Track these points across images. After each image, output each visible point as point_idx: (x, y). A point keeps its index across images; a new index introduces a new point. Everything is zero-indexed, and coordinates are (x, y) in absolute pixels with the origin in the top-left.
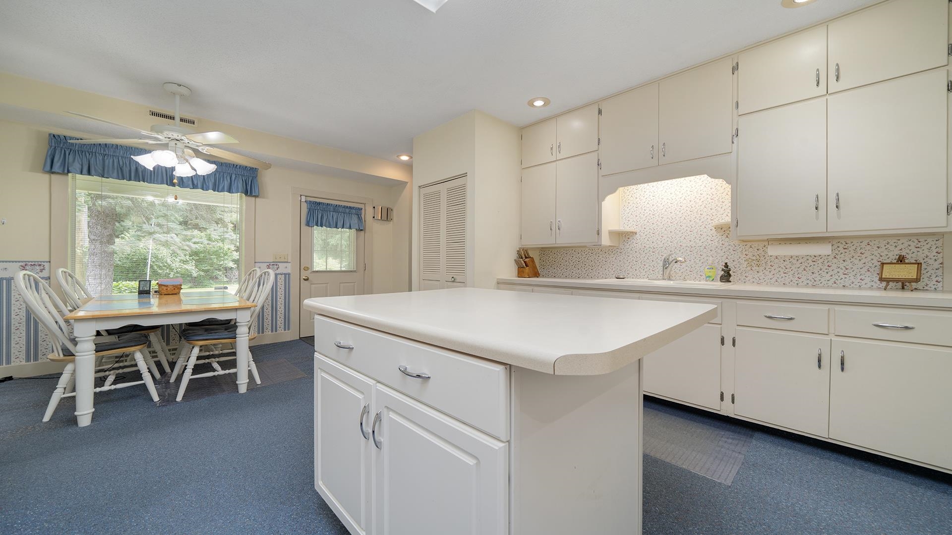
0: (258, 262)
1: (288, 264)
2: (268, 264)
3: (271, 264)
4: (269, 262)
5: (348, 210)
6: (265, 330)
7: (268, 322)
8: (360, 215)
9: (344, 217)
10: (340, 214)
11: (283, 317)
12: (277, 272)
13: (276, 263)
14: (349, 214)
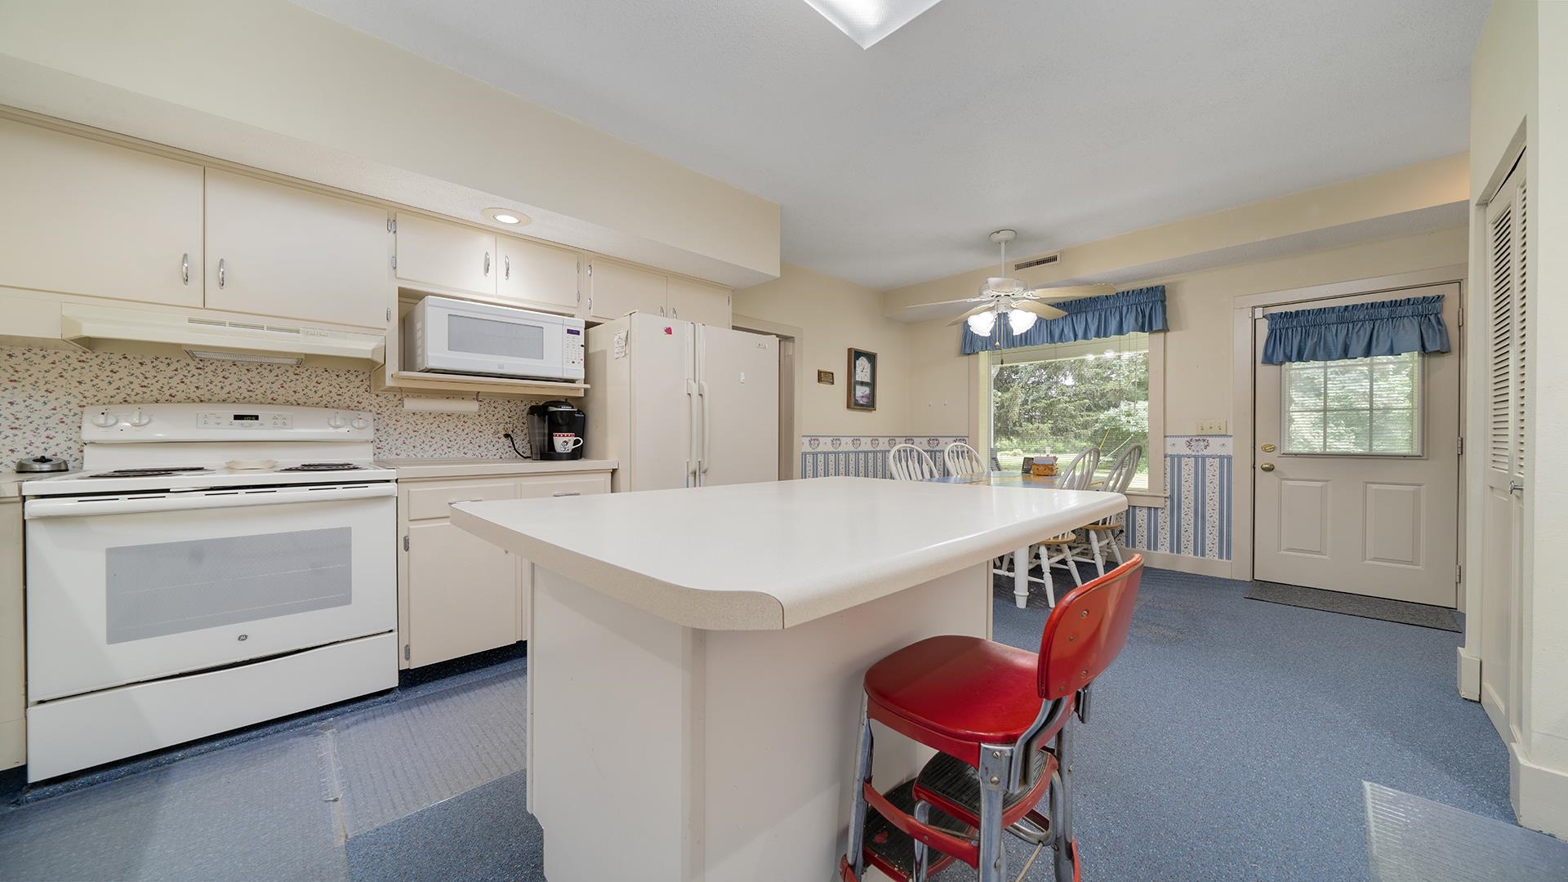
0: (1171, 436)
1: (1226, 439)
2: (1188, 439)
3: (1194, 438)
4: (1189, 436)
5: (1385, 312)
6: (1182, 548)
7: (1188, 536)
8: (1436, 314)
9: (1373, 329)
10: (1360, 324)
11: (1216, 533)
12: (1206, 452)
13: (1203, 438)
14: (1390, 320)
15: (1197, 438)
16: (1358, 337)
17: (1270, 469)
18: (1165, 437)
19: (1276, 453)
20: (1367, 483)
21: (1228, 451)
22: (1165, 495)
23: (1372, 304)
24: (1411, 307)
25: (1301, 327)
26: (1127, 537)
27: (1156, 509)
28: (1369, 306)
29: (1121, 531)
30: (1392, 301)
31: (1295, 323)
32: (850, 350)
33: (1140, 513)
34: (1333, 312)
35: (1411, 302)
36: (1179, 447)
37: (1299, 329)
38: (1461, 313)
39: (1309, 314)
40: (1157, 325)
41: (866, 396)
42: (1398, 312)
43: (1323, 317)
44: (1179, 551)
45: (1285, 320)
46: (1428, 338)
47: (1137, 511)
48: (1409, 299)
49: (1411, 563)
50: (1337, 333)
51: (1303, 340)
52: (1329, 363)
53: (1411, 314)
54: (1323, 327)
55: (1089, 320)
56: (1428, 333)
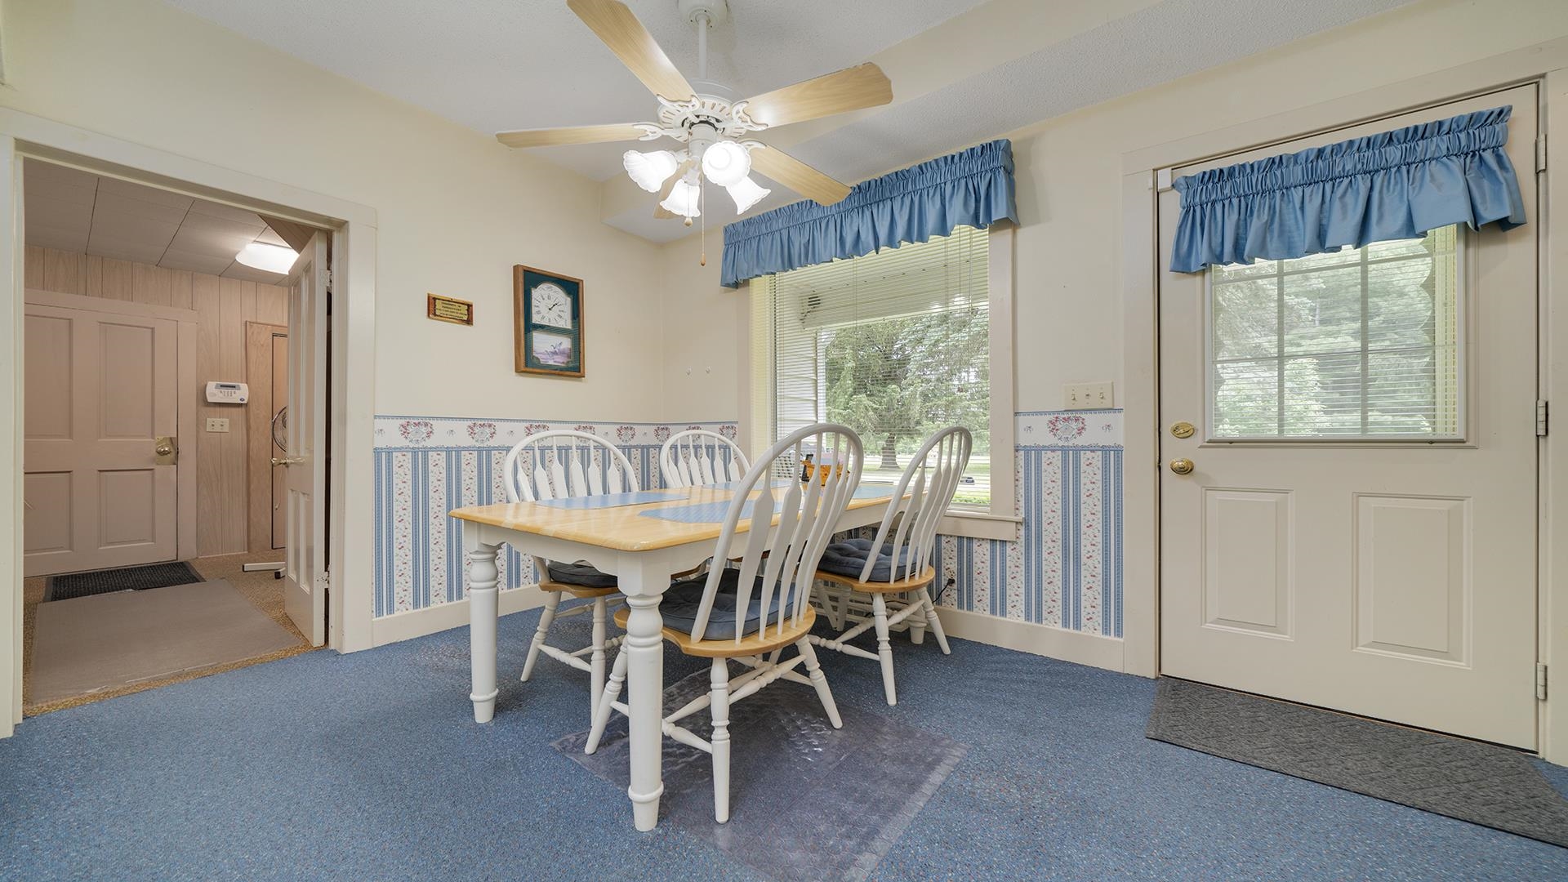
0: (1028, 414)
1: (1113, 415)
3: (1061, 416)
4: (1054, 412)
5: (1394, 154)
6: (1045, 614)
7: (1053, 591)
8: (1495, 150)
9: (1371, 189)
10: (1346, 181)
11: (1098, 587)
12: (1080, 441)
13: (1073, 415)
14: (1404, 168)
15: (1066, 416)
16: (1344, 207)
17: (1185, 471)
18: (1016, 414)
19: (1197, 440)
20: (1360, 495)
21: (1117, 437)
22: (1014, 518)
23: (1369, 139)
24: (1445, 138)
25: (1239, 197)
26: (960, 591)
27: (1003, 542)
28: (1364, 144)
29: (951, 582)
30: (1407, 129)
31: (1227, 191)
32: (516, 268)
33: (980, 550)
34: (1296, 162)
35: (1445, 128)
36: (1038, 433)
37: (1235, 201)
38: (1542, 145)
39: (1253, 170)
40: (999, 211)
41: (562, 353)
42: (1419, 150)
43: (1278, 173)
44: (1039, 619)
45: (1210, 186)
46: (1483, 195)
47: (975, 545)
48: (1441, 124)
49: (1445, 654)
50: (1303, 202)
51: (1242, 223)
52: (1289, 263)
53: (1445, 152)
54: (1278, 194)
55: (896, 212)
56: (1480, 187)
